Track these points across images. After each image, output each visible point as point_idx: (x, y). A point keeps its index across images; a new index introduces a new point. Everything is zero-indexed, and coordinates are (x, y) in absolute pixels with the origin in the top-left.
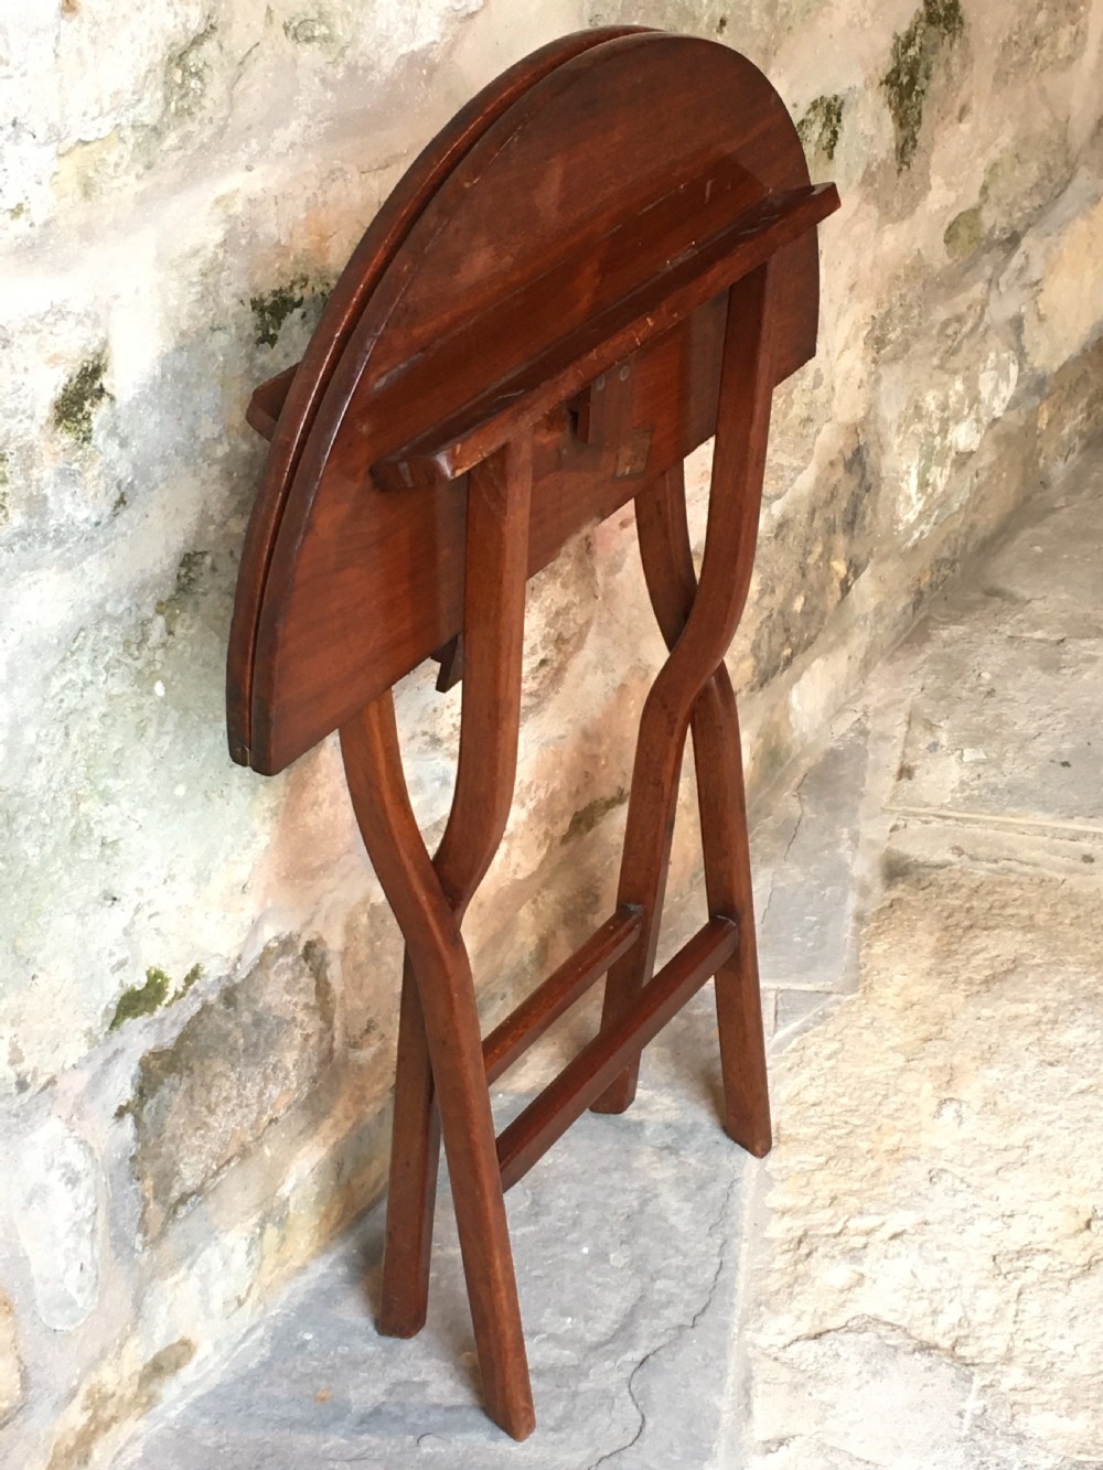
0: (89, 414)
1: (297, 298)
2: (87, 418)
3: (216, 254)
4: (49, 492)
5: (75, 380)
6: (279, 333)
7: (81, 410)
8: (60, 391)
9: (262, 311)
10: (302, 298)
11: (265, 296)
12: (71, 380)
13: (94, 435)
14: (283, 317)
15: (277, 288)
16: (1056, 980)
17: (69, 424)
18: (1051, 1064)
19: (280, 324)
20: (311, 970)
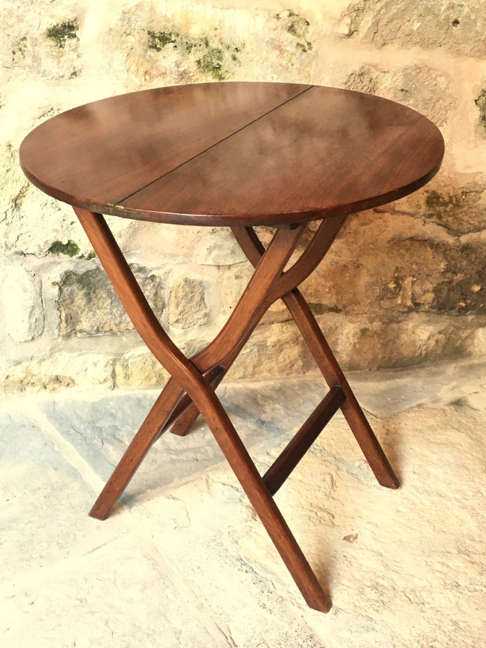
0: (66, 40)
1: (173, 39)
2: (65, 41)
3: (132, 8)
4: (43, 57)
5: (60, 26)
6: (163, 48)
7: (63, 37)
8: (52, 26)
9: (154, 37)
10: (175, 40)
11: (156, 32)
12: (58, 25)
13: (65, 47)
14: (166, 43)
15: (162, 32)
16: (455, 455)
17: (54, 39)
18: (414, 473)
19: (164, 46)
20: (154, 285)
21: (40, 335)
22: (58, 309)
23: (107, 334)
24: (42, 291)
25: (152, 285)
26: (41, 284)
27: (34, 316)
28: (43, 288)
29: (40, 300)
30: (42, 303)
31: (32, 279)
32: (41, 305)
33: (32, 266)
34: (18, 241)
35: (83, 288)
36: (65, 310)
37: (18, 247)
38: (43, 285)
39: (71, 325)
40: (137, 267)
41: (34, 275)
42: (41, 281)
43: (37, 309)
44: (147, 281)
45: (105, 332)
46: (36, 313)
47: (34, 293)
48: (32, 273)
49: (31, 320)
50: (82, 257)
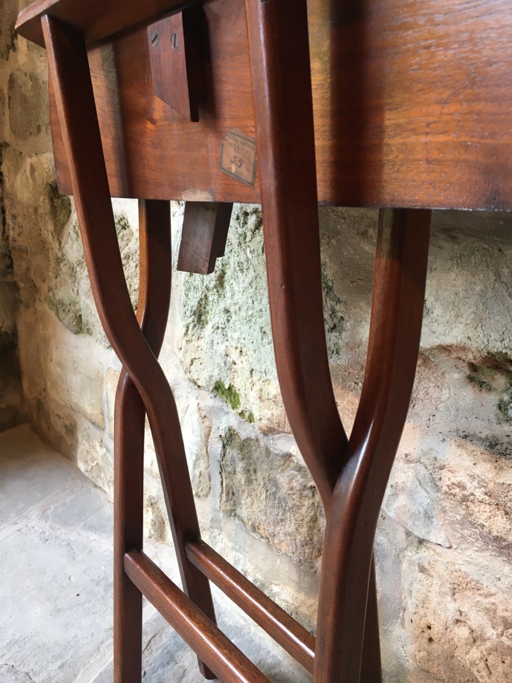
20: (313, 503)
21: (206, 496)
22: (220, 473)
23: (262, 540)
24: (209, 441)
25: (311, 502)
26: (210, 431)
27: (199, 467)
28: (210, 438)
29: (205, 450)
30: (208, 456)
31: (200, 420)
32: (206, 458)
33: (204, 404)
34: (192, 367)
35: (243, 459)
36: (226, 478)
37: (192, 373)
38: (211, 434)
39: (232, 502)
40: (296, 461)
41: (205, 417)
42: (211, 427)
43: (202, 461)
44: (306, 492)
45: (262, 537)
46: (201, 465)
47: (199, 439)
48: (204, 413)
49: (195, 471)
50: (242, 414)
